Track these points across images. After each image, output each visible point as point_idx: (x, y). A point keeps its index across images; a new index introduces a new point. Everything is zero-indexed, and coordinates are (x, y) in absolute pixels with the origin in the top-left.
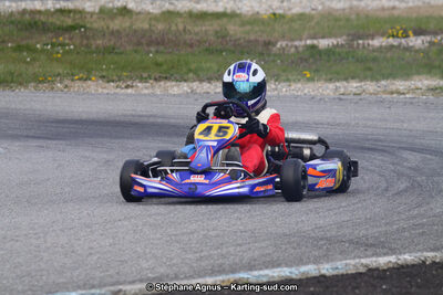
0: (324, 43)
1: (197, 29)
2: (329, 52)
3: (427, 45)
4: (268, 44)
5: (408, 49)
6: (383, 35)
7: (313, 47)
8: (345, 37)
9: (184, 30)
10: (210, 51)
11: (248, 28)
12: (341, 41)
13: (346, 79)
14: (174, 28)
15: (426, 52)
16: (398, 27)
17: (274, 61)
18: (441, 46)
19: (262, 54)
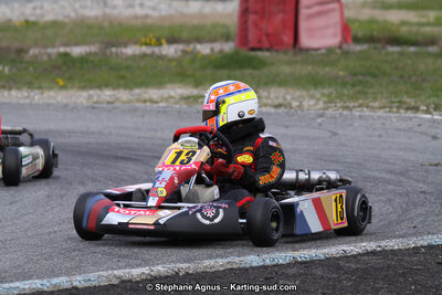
0: (77, 51)
2: (83, 60)
3: (179, 53)
4: (21, 51)
5: (161, 57)
6: (136, 43)
7: (66, 55)
8: (98, 45)
12: (93, 49)
13: (99, 87)
15: (179, 61)
16: (151, 35)
17: (26, 68)
18: (194, 55)
19: (14, 61)
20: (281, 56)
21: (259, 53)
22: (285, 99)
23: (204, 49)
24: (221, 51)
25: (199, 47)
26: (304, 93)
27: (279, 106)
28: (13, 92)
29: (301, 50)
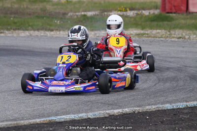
0: (89, 14)
1: (33, 7)
2: (92, 18)
3: (135, 15)
4: (64, 14)
5: (127, 16)
6: (116, 10)
7: (85, 15)
8: (99, 11)
9: (27, 7)
10: (38, 17)
11: (55, 7)
12: (97, 13)
13: (99, 30)
14: (22, 6)
15: (135, 18)
16: (122, 7)
17: (67, 22)
18: (142, 16)
19: (62, 18)
20: (180, 16)
21: (171, 15)
22: (182, 35)
23: (146, 13)
24: (154, 13)
25: (144, 12)
26: (191, 32)
27: (180, 38)
28: (61, 32)
29: (190, 13)
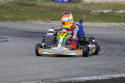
1: (69, 6)
2: (107, 14)
4: (89, 11)
7: (102, 12)
8: (111, 10)
9: (65, 6)
11: (84, 6)
12: (110, 11)
13: (111, 22)
14: (62, 6)
17: (91, 16)
19: (87, 14)
